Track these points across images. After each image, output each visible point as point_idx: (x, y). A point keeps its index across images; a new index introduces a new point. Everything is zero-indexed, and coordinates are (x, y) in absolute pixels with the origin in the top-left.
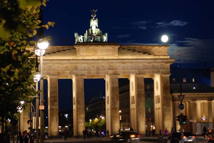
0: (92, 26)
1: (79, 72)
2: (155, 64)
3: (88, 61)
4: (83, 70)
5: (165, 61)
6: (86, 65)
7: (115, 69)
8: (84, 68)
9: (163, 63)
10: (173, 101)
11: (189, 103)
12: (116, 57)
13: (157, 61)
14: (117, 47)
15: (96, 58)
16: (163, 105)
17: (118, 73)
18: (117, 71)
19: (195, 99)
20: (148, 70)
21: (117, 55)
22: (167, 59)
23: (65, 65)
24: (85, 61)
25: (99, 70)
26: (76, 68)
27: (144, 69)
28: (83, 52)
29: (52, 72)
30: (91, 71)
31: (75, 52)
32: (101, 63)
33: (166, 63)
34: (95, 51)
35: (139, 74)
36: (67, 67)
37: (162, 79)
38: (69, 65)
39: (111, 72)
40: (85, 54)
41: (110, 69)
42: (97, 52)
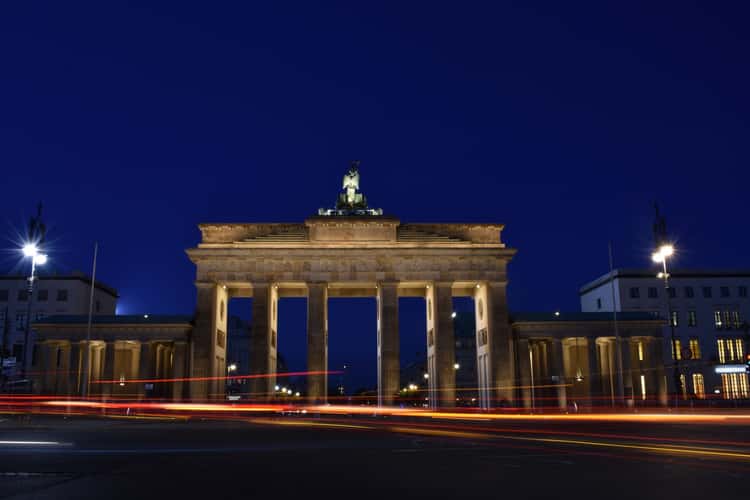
0: (346, 189)
1: (313, 276)
2: (475, 260)
3: (333, 253)
4: (322, 271)
5: (496, 252)
6: (329, 262)
7: (391, 269)
8: (324, 268)
9: (492, 258)
10: (514, 339)
11: (549, 344)
12: (392, 244)
13: (479, 252)
14: (394, 225)
15: (351, 246)
16: (493, 348)
17: (397, 278)
18: (394, 275)
19: (562, 335)
20: (459, 273)
21: (393, 241)
22: (501, 249)
23: (284, 262)
24: (327, 253)
25: (355, 271)
26: (307, 267)
27: (450, 270)
28: (324, 233)
29: (256, 275)
30: (340, 274)
31: (306, 234)
32: (361, 256)
33: (499, 257)
34: (348, 234)
35: (442, 280)
36: (288, 264)
37: (491, 293)
38: (292, 262)
39: (381, 275)
40: (327, 238)
41: (378, 270)
42: (353, 235)
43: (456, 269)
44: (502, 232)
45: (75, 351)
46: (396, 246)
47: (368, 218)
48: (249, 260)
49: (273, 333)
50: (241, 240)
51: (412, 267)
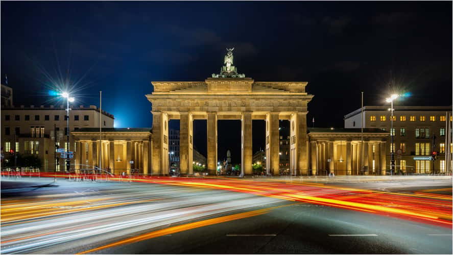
0: (226, 64)
1: (210, 109)
2: (291, 101)
3: (220, 97)
4: (214, 106)
5: (303, 97)
6: (218, 101)
7: (249, 105)
9: (300, 100)
10: (309, 141)
11: (326, 144)
12: (250, 92)
13: (294, 97)
14: (251, 83)
15: (228, 94)
16: (299, 145)
17: (251, 110)
18: (250, 108)
19: (333, 139)
20: (283, 108)
22: (305, 95)
23: (196, 101)
24: (216, 97)
25: (231, 106)
26: (207, 104)
27: (279, 106)
28: (215, 87)
29: (181, 108)
30: (223, 108)
31: (206, 88)
32: (234, 99)
33: (304, 99)
34: (227, 87)
35: (274, 111)
36: (197, 103)
37: (298, 117)
38: (199, 102)
39: (244, 109)
40: (216, 90)
41: (242, 106)
42: (230, 88)
43: (281, 106)
44: (306, 87)
45: (94, 145)
46: (251, 94)
47: (237, 79)
48: (177, 100)
49: (191, 137)
50: (174, 90)
51: (259, 105)
